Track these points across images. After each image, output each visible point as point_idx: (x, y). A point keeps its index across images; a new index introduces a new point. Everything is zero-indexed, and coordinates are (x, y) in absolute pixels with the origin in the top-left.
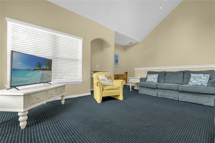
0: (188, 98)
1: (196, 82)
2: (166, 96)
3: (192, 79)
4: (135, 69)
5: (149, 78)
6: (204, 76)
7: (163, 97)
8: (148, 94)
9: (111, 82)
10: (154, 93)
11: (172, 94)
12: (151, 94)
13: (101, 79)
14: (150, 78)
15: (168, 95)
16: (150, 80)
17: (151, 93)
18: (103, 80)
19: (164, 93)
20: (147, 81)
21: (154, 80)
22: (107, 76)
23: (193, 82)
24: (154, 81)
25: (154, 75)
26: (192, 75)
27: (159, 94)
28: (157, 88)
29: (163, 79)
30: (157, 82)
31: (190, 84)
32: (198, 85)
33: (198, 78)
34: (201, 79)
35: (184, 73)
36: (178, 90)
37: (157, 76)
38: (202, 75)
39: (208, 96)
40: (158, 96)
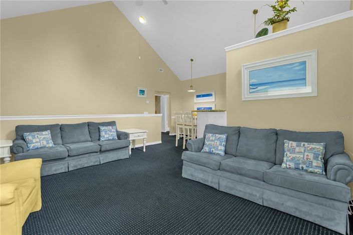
0: (110, 157)
1: (108, 136)
3: (103, 133)
5: (34, 141)
7: (79, 167)
10: (62, 167)
11: (92, 159)
12: (56, 170)
14: (38, 140)
15: (86, 162)
16: (38, 145)
19: (80, 160)
20: (31, 148)
21: (48, 143)
23: (105, 136)
24: (48, 146)
25: (44, 133)
27: (72, 165)
28: (69, 156)
29: (60, 137)
30: (54, 146)
31: (102, 140)
32: (110, 140)
33: (109, 131)
34: (111, 131)
35: (88, 125)
36: (100, 151)
37: (50, 135)
38: (111, 127)
39: (124, 149)
40: (71, 169)
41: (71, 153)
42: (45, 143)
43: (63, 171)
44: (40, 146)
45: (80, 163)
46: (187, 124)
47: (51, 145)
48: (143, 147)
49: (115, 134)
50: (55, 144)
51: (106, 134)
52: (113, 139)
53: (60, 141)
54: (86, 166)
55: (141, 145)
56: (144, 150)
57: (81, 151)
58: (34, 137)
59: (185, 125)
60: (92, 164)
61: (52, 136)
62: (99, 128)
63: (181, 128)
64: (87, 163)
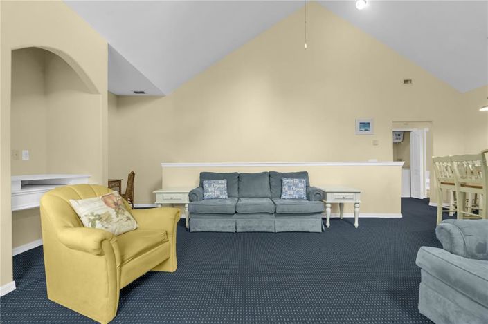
0: (290, 225)
1: (292, 193)
2: (253, 228)
3: (285, 188)
4: (164, 165)
5: (210, 190)
6: (300, 182)
7: (248, 230)
8: (214, 230)
9: (128, 219)
10: (229, 225)
11: (263, 222)
12: (223, 228)
13: (92, 214)
14: (213, 189)
15: (257, 224)
16: (212, 195)
17: (221, 225)
18: (100, 218)
19: (250, 221)
20: (206, 197)
21: (221, 194)
22: (110, 201)
23: (288, 193)
24: (221, 197)
25: (220, 182)
26: (285, 181)
27: (240, 225)
28: (236, 212)
29: (236, 189)
30: (227, 197)
31: (284, 197)
32: (295, 199)
33: (294, 185)
34: (297, 186)
35: (270, 176)
36: (275, 212)
37: (226, 185)
38: (297, 180)
39: (314, 216)
40: (239, 230)
41: (239, 210)
42: (219, 193)
43: (231, 231)
44: (213, 197)
45: (250, 225)
46: (468, 181)
47: (225, 196)
48: (354, 219)
49: (303, 191)
50: (229, 196)
51: (289, 189)
52: (300, 198)
53: (236, 194)
54: (257, 230)
55: (351, 215)
56: (356, 224)
57: (250, 209)
58: (210, 186)
59: (462, 185)
60: (264, 229)
61: (227, 186)
62: (282, 181)
63: (465, 193)
64: (258, 226)
